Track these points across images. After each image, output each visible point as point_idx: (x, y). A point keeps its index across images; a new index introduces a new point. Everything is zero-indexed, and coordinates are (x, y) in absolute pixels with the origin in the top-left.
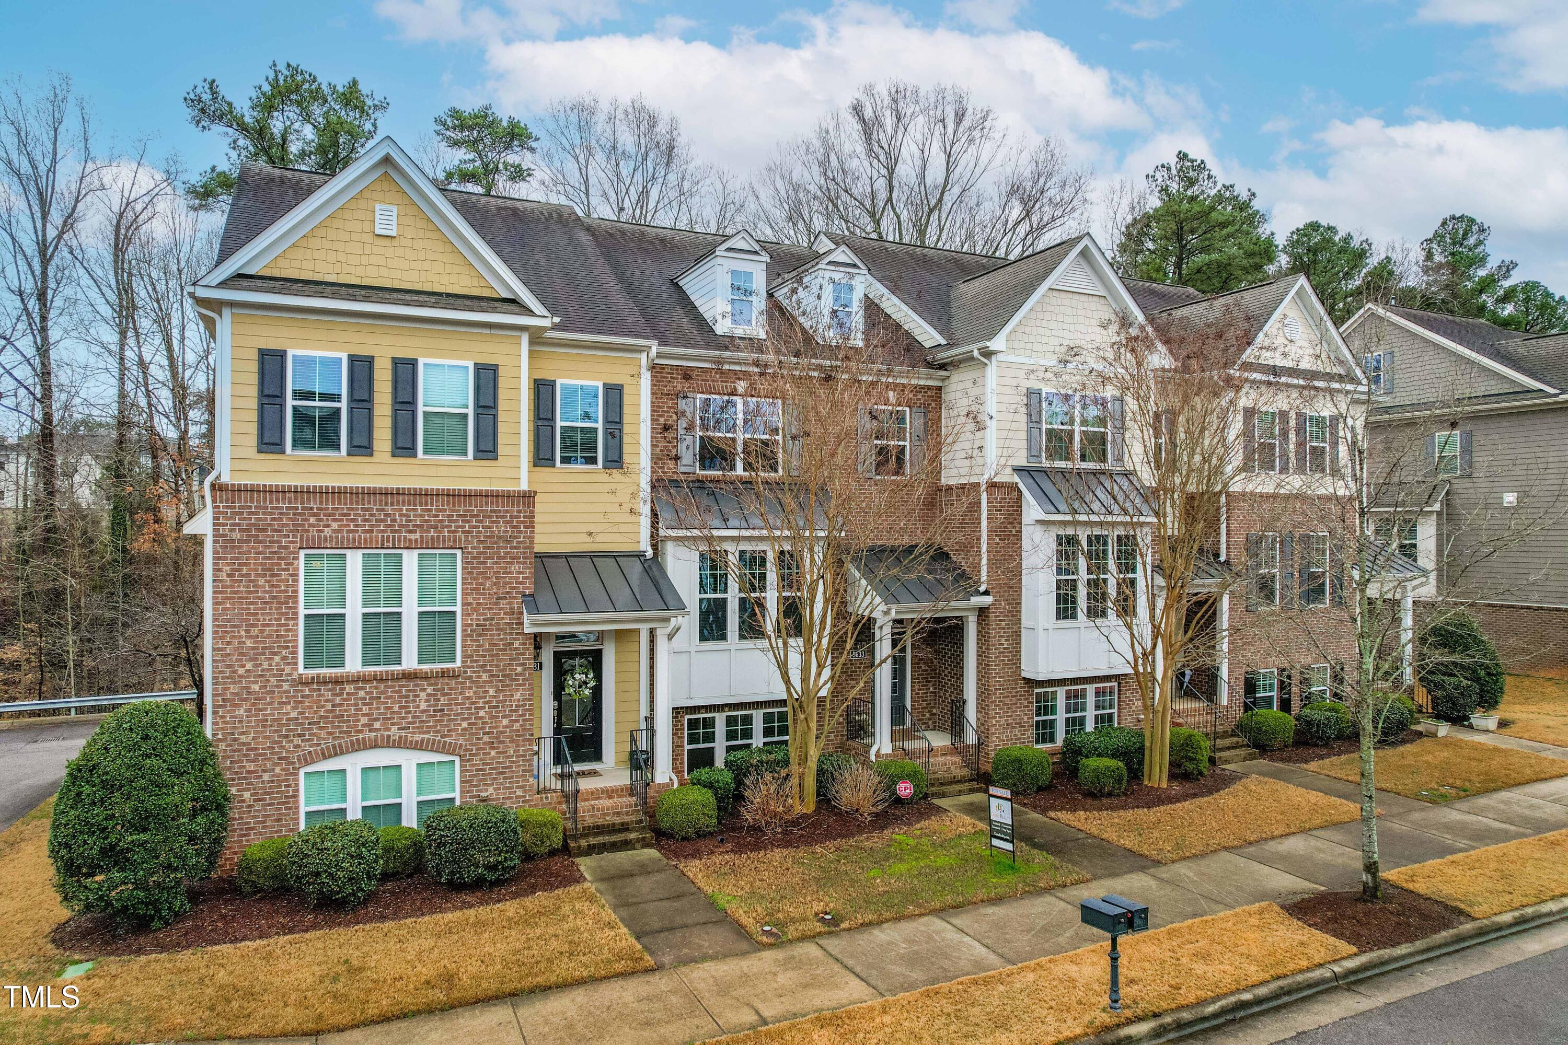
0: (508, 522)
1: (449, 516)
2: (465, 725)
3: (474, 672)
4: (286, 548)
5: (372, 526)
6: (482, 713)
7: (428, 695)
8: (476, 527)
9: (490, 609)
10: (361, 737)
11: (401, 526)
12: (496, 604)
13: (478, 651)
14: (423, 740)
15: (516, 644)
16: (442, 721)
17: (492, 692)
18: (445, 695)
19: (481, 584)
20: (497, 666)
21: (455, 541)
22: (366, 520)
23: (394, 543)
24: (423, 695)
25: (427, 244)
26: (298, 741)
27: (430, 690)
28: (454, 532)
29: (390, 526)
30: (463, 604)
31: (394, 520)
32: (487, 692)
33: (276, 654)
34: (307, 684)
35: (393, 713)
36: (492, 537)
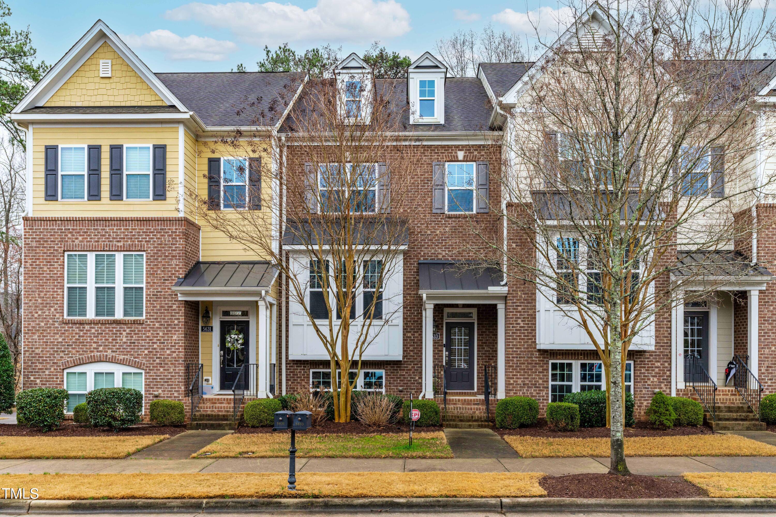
0: (170, 236)
1: (138, 232)
2: (146, 352)
3: (151, 322)
4: (57, 250)
5: (99, 238)
6: (155, 346)
7: (127, 334)
8: (152, 238)
9: (160, 286)
10: (92, 354)
11: (114, 238)
12: (164, 283)
13: (153, 310)
14: (124, 359)
15: (174, 307)
16: (134, 349)
17: (161, 334)
18: (135, 334)
19: (156, 271)
20: (164, 319)
21: (141, 247)
22: (95, 235)
23: (109, 248)
24: (124, 333)
25: (127, 79)
26: (62, 354)
27: (128, 331)
28: (141, 241)
29: (108, 238)
30: (147, 283)
31: (110, 235)
32: (158, 334)
33: (52, 307)
34: (66, 323)
35: (109, 342)
36: (161, 244)
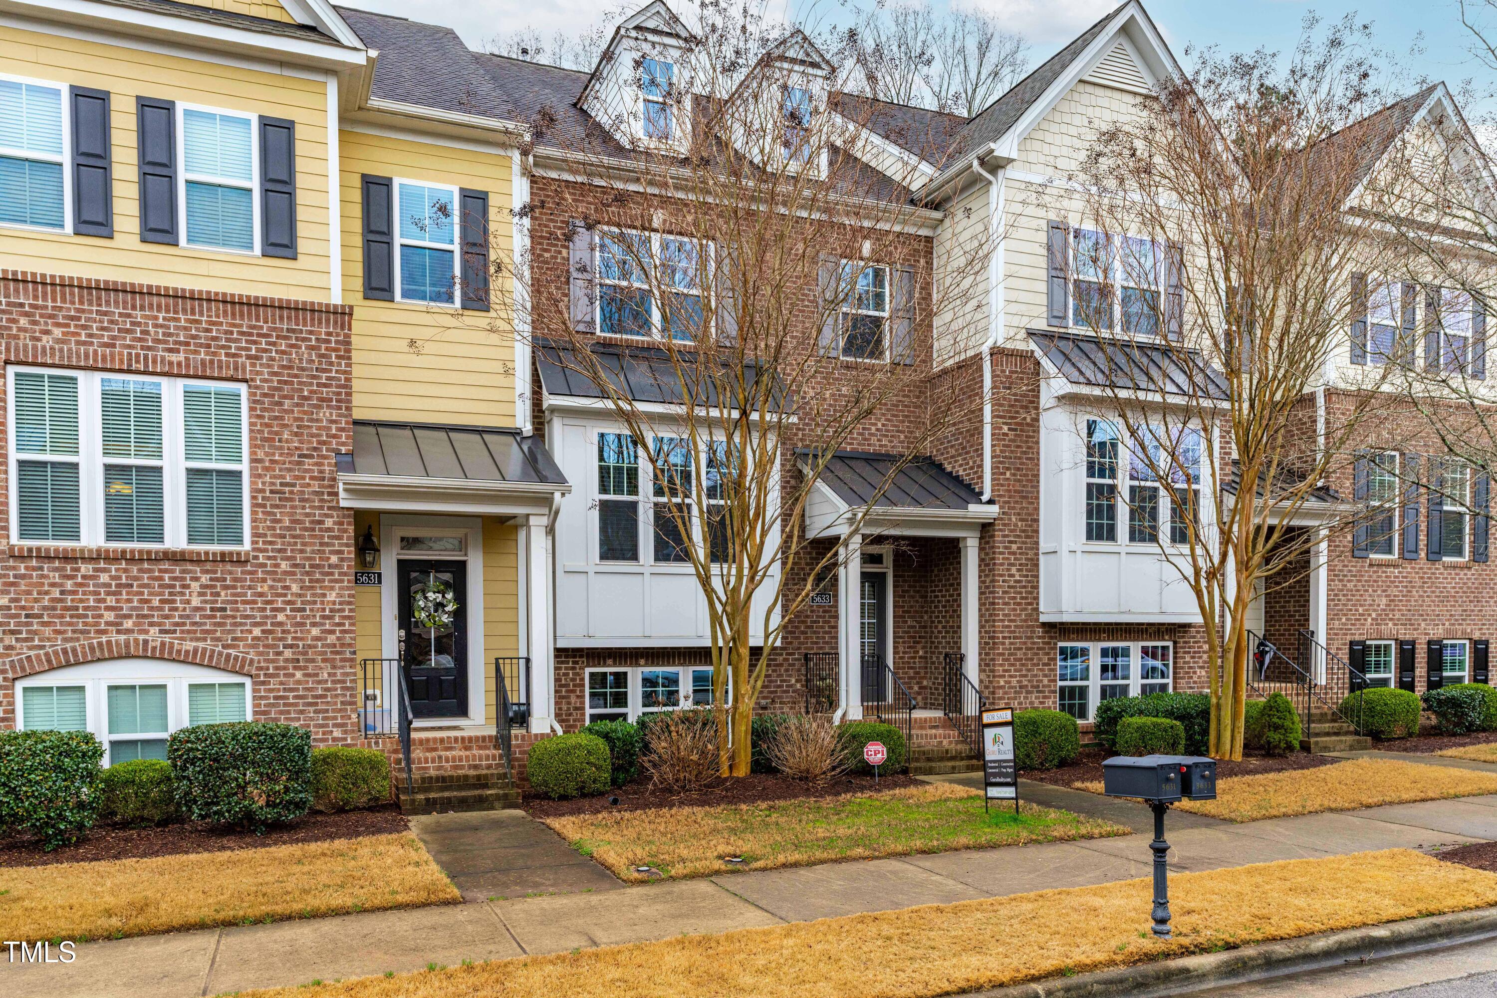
0: (312, 348)
1: (226, 332)
2: (257, 632)
3: (269, 558)
5: (114, 338)
6: (281, 617)
7: (202, 586)
8: (265, 351)
9: (289, 470)
10: (104, 639)
11: (157, 341)
12: (299, 463)
13: (274, 529)
14: (196, 651)
15: (329, 522)
16: (224, 624)
17: (295, 588)
18: (226, 587)
19: (277, 433)
20: (302, 551)
21: (236, 369)
22: (103, 329)
23: (146, 365)
24: (195, 585)
26: (10, 640)
27: (205, 579)
28: (234, 355)
29: (140, 340)
30: (254, 461)
31: (146, 332)
32: (287, 588)
34: (22, 559)
35: (151, 609)
36: (290, 368)
